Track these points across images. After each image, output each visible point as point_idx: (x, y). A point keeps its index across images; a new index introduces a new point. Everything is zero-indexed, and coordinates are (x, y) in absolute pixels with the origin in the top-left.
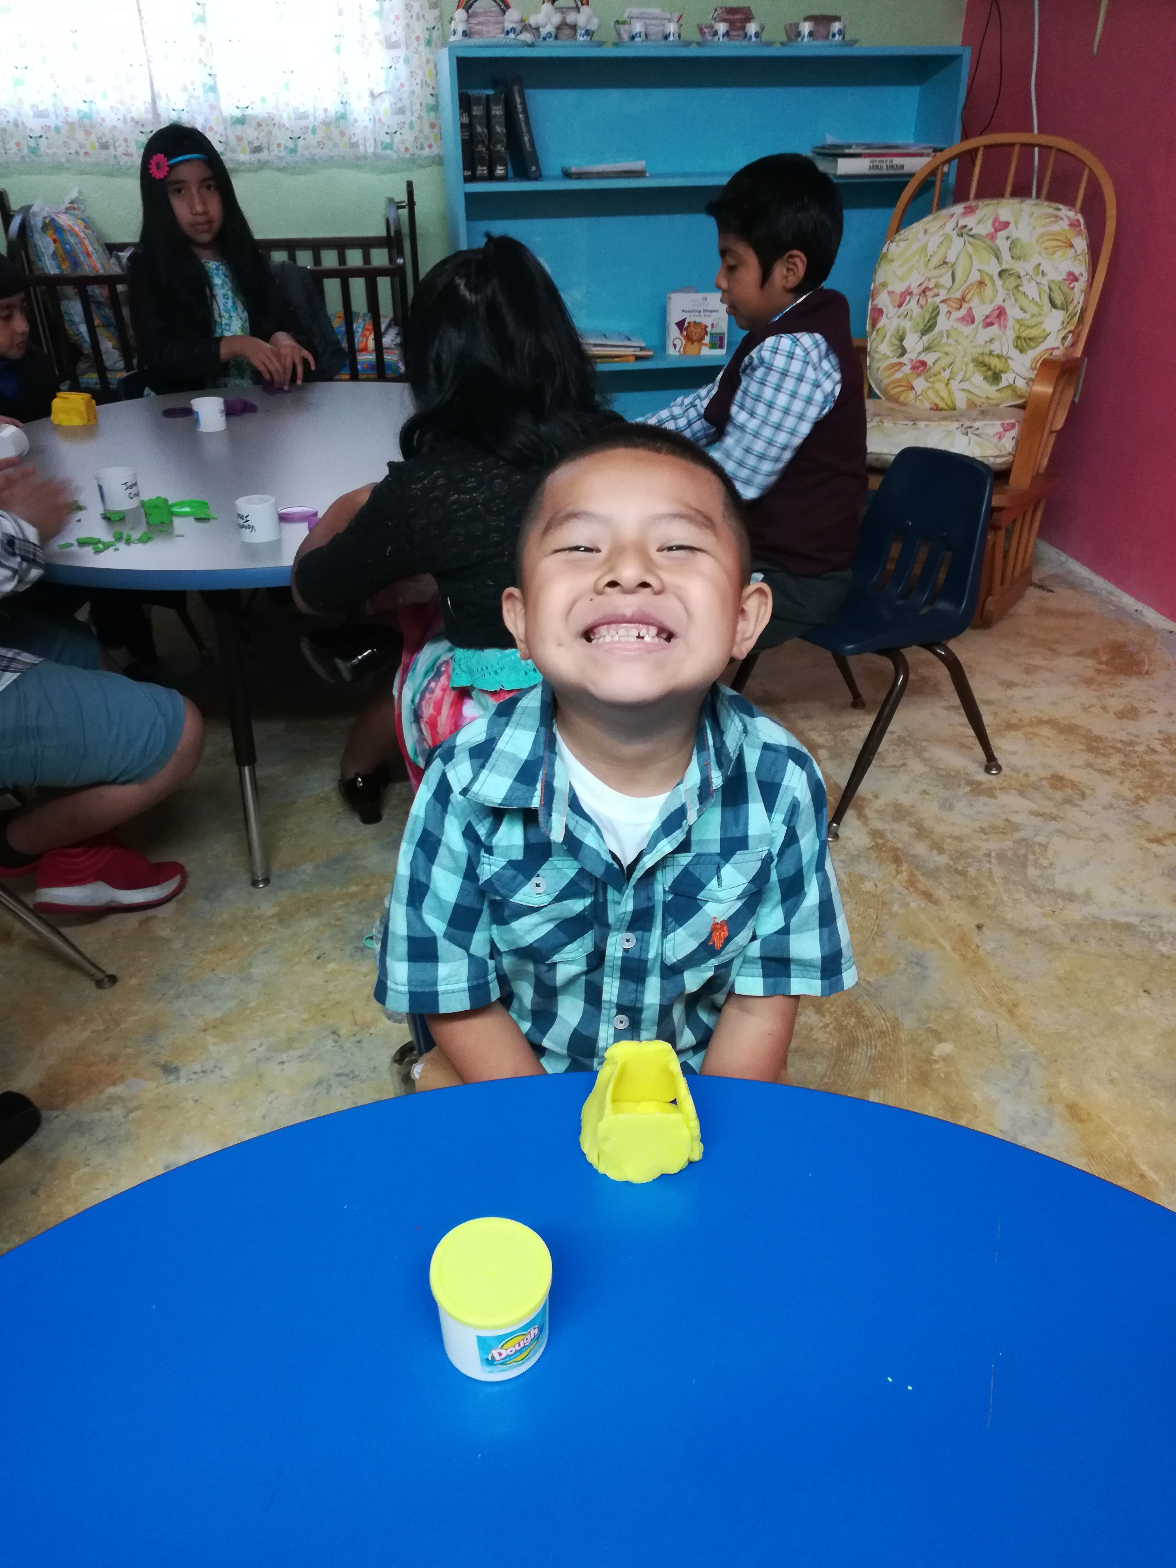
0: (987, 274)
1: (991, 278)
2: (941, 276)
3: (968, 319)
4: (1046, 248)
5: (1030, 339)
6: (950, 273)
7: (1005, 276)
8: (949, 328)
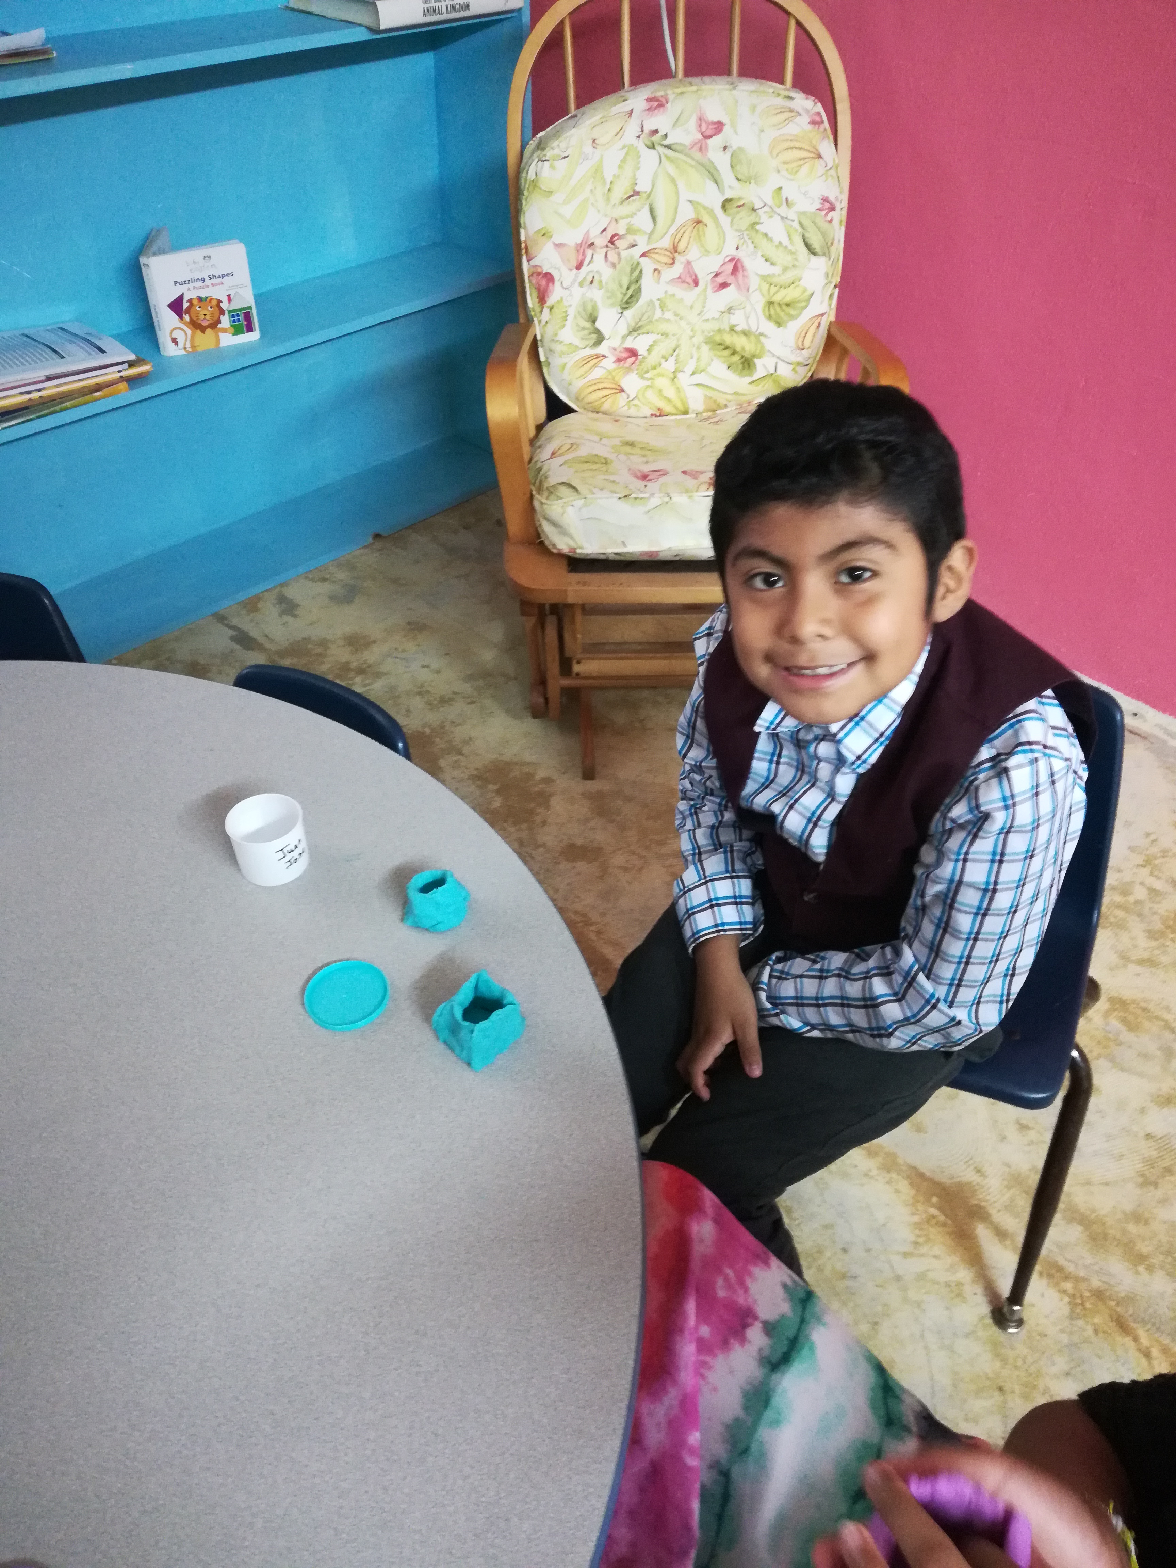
0: (705, 208)
1: (711, 212)
2: (632, 215)
3: (690, 280)
4: (785, 163)
5: (788, 305)
6: (647, 208)
7: (732, 209)
8: (661, 295)
